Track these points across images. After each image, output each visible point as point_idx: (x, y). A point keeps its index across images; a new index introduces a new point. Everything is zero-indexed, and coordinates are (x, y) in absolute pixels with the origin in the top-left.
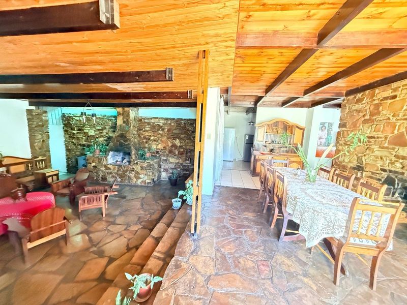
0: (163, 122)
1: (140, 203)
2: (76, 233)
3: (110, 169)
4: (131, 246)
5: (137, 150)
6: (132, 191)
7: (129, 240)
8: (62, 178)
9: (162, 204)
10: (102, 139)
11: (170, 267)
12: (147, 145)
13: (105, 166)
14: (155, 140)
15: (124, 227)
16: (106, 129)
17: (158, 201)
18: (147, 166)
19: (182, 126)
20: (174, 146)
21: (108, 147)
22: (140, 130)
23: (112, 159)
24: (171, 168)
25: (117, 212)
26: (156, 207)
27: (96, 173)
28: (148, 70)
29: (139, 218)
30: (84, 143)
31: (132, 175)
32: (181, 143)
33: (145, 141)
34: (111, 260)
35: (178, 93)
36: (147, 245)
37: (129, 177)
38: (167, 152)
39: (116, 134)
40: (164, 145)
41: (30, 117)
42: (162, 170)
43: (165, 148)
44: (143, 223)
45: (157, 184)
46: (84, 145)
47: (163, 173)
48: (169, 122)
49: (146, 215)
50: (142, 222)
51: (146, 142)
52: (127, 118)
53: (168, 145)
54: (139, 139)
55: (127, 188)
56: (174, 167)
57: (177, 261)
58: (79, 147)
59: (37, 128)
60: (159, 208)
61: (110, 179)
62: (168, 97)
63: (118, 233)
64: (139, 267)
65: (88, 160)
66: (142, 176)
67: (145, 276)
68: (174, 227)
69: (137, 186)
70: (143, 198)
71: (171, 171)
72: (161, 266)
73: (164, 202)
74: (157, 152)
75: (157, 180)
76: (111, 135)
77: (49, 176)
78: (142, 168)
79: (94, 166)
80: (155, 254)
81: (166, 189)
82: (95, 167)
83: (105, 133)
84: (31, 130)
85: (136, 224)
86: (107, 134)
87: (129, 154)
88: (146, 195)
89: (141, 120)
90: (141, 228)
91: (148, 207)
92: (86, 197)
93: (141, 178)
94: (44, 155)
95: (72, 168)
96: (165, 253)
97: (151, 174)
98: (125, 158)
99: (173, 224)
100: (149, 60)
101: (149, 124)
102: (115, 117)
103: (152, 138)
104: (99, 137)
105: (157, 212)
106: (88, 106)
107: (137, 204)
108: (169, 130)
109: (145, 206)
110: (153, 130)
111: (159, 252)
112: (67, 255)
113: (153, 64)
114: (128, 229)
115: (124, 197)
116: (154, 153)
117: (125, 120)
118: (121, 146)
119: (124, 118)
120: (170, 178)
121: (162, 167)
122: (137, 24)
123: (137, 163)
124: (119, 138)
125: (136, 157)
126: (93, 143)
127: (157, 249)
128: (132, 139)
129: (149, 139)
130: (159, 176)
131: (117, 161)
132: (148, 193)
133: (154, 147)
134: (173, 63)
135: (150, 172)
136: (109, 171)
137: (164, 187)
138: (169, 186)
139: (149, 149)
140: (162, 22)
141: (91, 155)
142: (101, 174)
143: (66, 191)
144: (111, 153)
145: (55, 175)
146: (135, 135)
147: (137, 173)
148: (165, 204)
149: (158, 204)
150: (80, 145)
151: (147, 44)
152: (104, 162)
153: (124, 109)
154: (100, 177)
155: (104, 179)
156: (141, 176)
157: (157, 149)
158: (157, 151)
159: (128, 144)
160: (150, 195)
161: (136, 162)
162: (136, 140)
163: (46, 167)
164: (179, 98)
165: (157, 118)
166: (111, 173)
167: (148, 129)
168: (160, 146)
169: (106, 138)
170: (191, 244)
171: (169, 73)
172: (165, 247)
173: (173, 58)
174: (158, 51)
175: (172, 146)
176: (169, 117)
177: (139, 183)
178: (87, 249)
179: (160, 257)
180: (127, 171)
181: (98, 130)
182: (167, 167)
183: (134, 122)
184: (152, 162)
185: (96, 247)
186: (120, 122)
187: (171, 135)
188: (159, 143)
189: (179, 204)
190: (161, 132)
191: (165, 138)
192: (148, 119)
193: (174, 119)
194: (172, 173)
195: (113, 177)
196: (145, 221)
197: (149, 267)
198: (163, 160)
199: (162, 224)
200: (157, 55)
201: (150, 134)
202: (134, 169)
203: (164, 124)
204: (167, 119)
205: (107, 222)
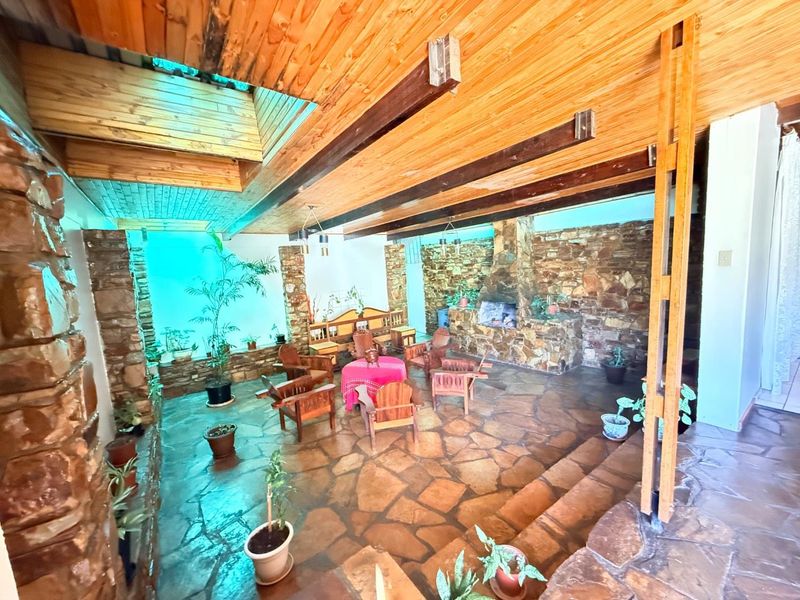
0: (588, 235)
1: (531, 405)
2: (427, 428)
3: (481, 332)
4: (505, 484)
5: (530, 298)
6: (519, 379)
7: (503, 469)
8: (419, 341)
9: (581, 420)
10: (471, 281)
11: (571, 565)
12: (550, 289)
13: (475, 328)
14: (568, 278)
15: (497, 443)
16: (476, 262)
17: (570, 411)
18: (549, 331)
19: (639, 238)
20: (617, 288)
21: (479, 294)
22: (537, 258)
23: (486, 315)
24: (611, 342)
25: (487, 412)
26: (563, 422)
27: (462, 338)
28: (536, 134)
29: (527, 434)
30: (447, 288)
31: (519, 348)
32: (636, 281)
33: (546, 280)
34: (469, 494)
35: (617, 161)
36: (533, 494)
37: (514, 351)
38: (598, 304)
39: (493, 270)
40: (591, 288)
41: (388, 255)
42: (586, 344)
43: (593, 294)
44: (532, 448)
45: (572, 372)
46: (447, 292)
47: (587, 351)
48: (604, 234)
49: (541, 433)
50: (530, 444)
51: (550, 283)
52: (511, 238)
53: (601, 288)
54: (534, 277)
55: (510, 372)
56: (617, 339)
57: (590, 560)
58: (441, 294)
59: (394, 268)
60: (572, 426)
61: (481, 350)
62: (590, 177)
63: (486, 450)
64: (511, 531)
65: (450, 316)
66: (539, 352)
67: (510, 552)
68: (598, 480)
69: (528, 371)
70: (538, 398)
71: (608, 348)
72: (555, 552)
73: (585, 417)
74: (574, 304)
75: (574, 364)
76: (485, 272)
77: (405, 337)
78: (539, 336)
79: (458, 327)
80: (544, 519)
81: (594, 388)
82: (460, 327)
83: (475, 271)
84: (389, 273)
85: (519, 444)
86: (479, 271)
87: (514, 306)
88: (545, 391)
89: (539, 239)
90: (528, 456)
91: (547, 419)
92: (441, 374)
93: (537, 356)
94: (400, 307)
95: (432, 328)
96: (567, 529)
97: (557, 349)
98: (507, 315)
99: (597, 472)
100: (532, 115)
101: (554, 244)
102: (492, 240)
103: (561, 274)
104: (468, 278)
105: (566, 433)
106: (450, 228)
107: (526, 407)
108: (602, 254)
109: (540, 413)
110: (565, 257)
111: (553, 519)
112: (414, 458)
113: (545, 118)
114: (503, 448)
115: (503, 388)
116: (566, 305)
117: (507, 243)
118: (501, 292)
119: (505, 239)
120: (605, 364)
121: (587, 337)
122: (495, 55)
123: (529, 326)
124: (497, 278)
125: (527, 313)
126: (457, 288)
127: (550, 511)
128: (520, 278)
129: (555, 276)
130: (578, 358)
131: (494, 320)
132: (551, 389)
133: (566, 293)
134: (590, 97)
135: (555, 345)
136: (480, 336)
137: (589, 383)
138: (603, 383)
139: (555, 297)
140: (545, 23)
141: (455, 307)
142: (469, 341)
143: (419, 361)
144: (484, 304)
145: (411, 336)
146: (527, 270)
147: (529, 344)
148: (589, 422)
149: (569, 418)
150: (442, 291)
151: (522, 85)
152: (473, 321)
153: (505, 223)
154: (468, 345)
155: (473, 349)
156: (536, 351)
157: (573, 297)
158: (573, 302)
159: (514, 288)
160: (553, 394)
161: (526, 322)
162: (528, 280)
163: (403, 323)
164: (622, 172)
165: (574, 229)
166: (483, 341)
167: (553, 255)
168: (580, 291)
169: (477, 279)
170: (638, 538)
171: (583, 123)
172: (570, 517)
173: (589, 86)
174: (549, 88)
175: (611, 290)
176: (603, 223)
177: (532, 365)
178: (438, 459)
179: (554, 532)
180: (510, 338)
181: (466, 265)
182: (597, 337)
183: (524, 246)
184: (560, 326)
185: (450, 460)
186: (499, 247)
187: (609, 265)
188: (579, 284)
189: (622, 431)
190: (582, 259)
191: (594, 271)
192: (554, 234)
193: (616, 225)
194: (612, 354)
195: (487, 346)
196: (538, 446)
197: (528, 540)
198: (588, 321)
199: (570, 462)
200: (547, 96)
201: (556, 266)
202: (522, 335)
203: (590, 240)
204: (598, 229)
205: (471, 424)
